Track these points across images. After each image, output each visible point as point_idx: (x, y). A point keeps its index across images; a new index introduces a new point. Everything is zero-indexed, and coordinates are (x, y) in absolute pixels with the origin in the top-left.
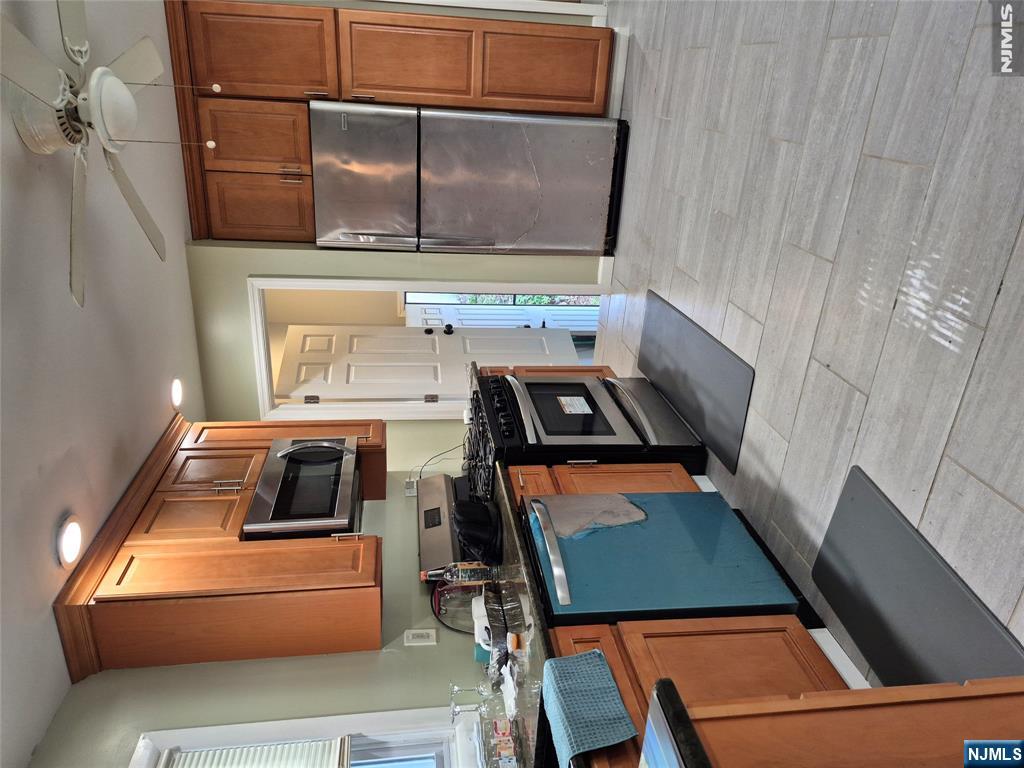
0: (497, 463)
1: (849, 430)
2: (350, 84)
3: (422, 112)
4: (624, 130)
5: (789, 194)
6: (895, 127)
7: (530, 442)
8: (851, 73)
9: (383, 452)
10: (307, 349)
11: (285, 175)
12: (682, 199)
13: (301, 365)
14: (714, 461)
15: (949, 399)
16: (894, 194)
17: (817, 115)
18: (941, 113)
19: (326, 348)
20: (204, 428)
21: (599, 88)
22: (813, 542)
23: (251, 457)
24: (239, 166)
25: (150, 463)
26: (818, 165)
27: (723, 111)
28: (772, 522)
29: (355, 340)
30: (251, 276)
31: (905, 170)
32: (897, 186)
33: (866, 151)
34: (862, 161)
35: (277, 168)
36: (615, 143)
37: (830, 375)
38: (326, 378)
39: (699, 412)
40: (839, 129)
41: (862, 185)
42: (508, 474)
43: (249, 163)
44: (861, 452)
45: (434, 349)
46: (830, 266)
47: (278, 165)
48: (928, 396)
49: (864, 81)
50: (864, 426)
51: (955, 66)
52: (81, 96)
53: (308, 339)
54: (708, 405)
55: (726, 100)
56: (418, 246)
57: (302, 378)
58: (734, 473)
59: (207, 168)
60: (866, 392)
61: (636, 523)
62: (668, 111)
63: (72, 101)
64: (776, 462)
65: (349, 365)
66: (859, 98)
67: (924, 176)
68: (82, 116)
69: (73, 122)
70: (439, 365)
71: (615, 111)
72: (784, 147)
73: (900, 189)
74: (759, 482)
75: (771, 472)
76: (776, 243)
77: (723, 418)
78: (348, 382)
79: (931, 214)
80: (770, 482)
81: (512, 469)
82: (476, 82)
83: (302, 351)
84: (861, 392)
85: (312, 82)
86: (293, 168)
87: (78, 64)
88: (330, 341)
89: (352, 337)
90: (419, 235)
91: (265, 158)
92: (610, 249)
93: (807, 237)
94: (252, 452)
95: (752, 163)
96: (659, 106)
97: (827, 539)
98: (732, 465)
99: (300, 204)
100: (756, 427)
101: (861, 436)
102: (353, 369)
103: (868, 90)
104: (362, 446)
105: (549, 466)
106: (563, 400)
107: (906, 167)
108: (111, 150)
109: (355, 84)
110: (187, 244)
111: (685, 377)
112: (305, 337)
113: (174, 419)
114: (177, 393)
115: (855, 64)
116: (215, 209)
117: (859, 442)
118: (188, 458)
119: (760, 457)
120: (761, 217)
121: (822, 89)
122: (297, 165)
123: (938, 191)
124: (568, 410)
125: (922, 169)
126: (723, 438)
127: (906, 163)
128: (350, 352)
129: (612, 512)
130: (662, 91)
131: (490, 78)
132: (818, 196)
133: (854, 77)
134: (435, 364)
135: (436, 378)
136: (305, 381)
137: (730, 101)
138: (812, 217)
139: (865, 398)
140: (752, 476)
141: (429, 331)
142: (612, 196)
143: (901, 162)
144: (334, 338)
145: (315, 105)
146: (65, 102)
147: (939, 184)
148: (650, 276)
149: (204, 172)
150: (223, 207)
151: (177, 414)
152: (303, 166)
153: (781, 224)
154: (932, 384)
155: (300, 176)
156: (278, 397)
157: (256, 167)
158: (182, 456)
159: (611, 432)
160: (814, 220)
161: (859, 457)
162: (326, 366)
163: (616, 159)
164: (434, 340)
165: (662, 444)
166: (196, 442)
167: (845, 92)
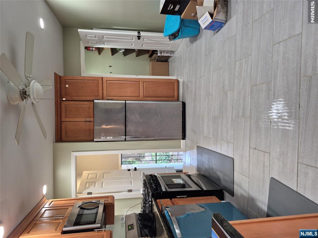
0: (153, 199)
1: (266, 166)
2: (106, 96)
3: (126, 102)
4: (184, 104)
5: (233, 104)
6: (258, 76)
7: (163, 190)
8: (243, 68)
9: (113, 205)
10: (89, 178)
11: (86, 121)
12: (203, 117)
13: (86, 183)
14: (226, 195)
15: (294, 144)
16: (263, 93)
17: (236, 81)
18: (270, 68)
19: (95, 177)
20: (52, 201)
21: (176, 94)
22: (264, 210)
23: (68, 209)
24: (72, 120)
25: (32, 212)
26: (239, 93)
27: (211, 90)
28: (249, 209)
29: (105, 174)
30: (72, 152)
31: (264, 85)
32: (263, 90)
33: (252, 85)
34: (252, 88)
35: (84, 120)
36: (182, 107)
37: (257, 151)
38: (95, 187)
39: (219, 179)
40: (243, 82)
41: (253, 94)
42: (157, 202)
43: (74, 119)
44: (272, 172)
45: (131, 175)
46: (249, 119)
47: (84, 119)
48: (288, 146)
49: (247, 68)
50: (271, 163)
51: (270, 56)
52: (28, 88)
53: (90, 175)
54: (221, 175)
55: (211, 86)
56: (125, 139)
57: (87, 187)
58: (233, 196)
59: (62, 121)
60: (269, 152)
61: (202, 212)
62: (196, 95)
63: (25, 88)
64: (246, 186)
65: (102, 182)
66: (247, 73)
67: (270, 85)
68: (27, 93)
69: (24, 95)
70: (132, 180)
71: (181, 99)
72: (229, 92)
73: (264, 90)
74: (242, 196)
75: (245, 190)
76: (232, 118)
77: (226, 178)
78: (102, 187)
79: (274, 94)
80: (245, 194)
81: (158, 200)
82: (141, 94)
83: (87, 178)
84: (267, 153)
85: (95, 96)
86: (88, 119)
87: (28, 80)
88: (97, 175)
89: (104, 173)
90: (126, 136)
91: (80, 117)
92: (184, 137)
93: (241, 113)
94: (68, 207)
95: (221, 100)
96: (193, 95)
97: (269, 207)
98: (232, 193)
99: (90, 130)
100: (237, 177)
101: (271, 166)
102: (104, 183)
103: (249, 70)
104: (106, 204)
105: (171, 199)
106: (174, 180)
107: (264, 84)
108: (34, 102)
109: (107, 96)
110: (54, 143)
111: (212, 169)
112: (89, 174)
113: (43, 198)
114: (45, 190)
115: (244, 65)
116: (63, 133)
117: (271, 169)
118: (46, 210)
119: (241, 187)
120: (226, 113)
121: (237, 74)
122: (89, 119)
123: (274, 87)
124: (175, 182)
125: (269, 83)
126: (228, 185)
127: (264, 83)
128: (103, 178)
129: (193, 209)
130: (193, 91)
131: (145, 93)
132: (242, 101)
133: (244, 68)
134: (131, 180)
135: (131, 184)
136: (88, 188)
137: (212, 87)
138: (241, 108)
139: (269, 154)
140: (239, 195)
141: (129, 170)
142: (182, 122)
143: (263, 84)
144: (98, 174)
145: (95, 101)
146: (23, 88)
147: (274, 85)
148: (197, 141)
149: (61, 122)
150: (66, 132)
151: (44, 197)
152: (91, 119)
153: (233, 113)
154: (288, 142)
155: (90, 122)
156: (79, 193)
157: (77, 120)
158: (44, 210)
159: (191, 187)
160: (242, 108)
161: (272, 174)
162: (95, 183)
163: (182, 112)
164: (130, 173)
165: (208, 189)
166: (49, 205)
167: (243, 72)
